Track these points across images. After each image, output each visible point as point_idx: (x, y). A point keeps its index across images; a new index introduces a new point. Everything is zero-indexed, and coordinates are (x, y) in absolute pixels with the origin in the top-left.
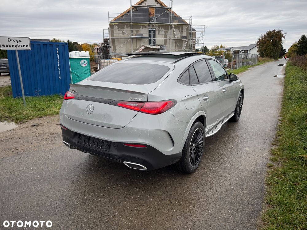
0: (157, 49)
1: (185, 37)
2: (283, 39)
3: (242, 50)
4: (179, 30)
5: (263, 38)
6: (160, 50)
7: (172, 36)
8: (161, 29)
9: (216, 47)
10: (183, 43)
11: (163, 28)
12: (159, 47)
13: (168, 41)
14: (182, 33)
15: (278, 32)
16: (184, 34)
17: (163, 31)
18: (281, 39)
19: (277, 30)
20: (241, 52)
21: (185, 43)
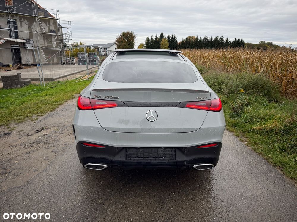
0: (21, 43)
1: (54, 32)
2: (135, 39)
3: (102, 48)
4: (46, 24)
5: (119, 38)
6: (27, 45)
7: (38, 30)
8: (24, 20)
9: (76, 43)
10: (53, 38)
11: (26, 20)
12: (25, 41)
13: (34, 35)
14: (49, 27)
15: (130, 33)
16: (52, 28)
17: (27, 24)
18: (133, 39)
19: (130, 31)
20: (101, 49)
21: (54, 38)
